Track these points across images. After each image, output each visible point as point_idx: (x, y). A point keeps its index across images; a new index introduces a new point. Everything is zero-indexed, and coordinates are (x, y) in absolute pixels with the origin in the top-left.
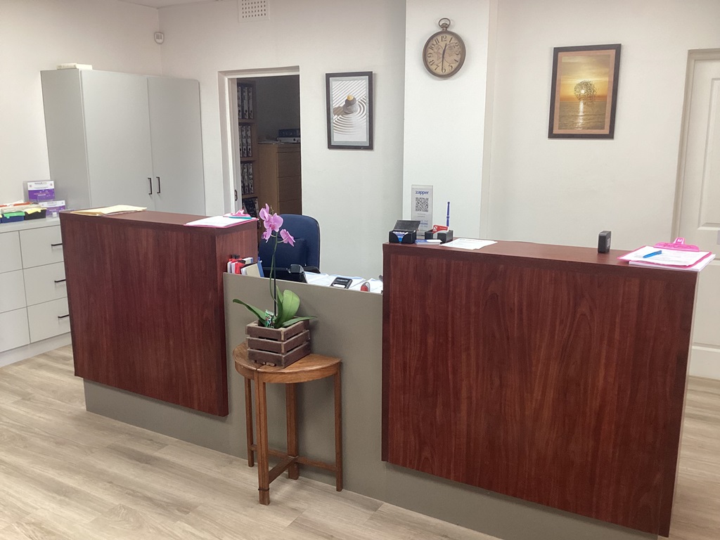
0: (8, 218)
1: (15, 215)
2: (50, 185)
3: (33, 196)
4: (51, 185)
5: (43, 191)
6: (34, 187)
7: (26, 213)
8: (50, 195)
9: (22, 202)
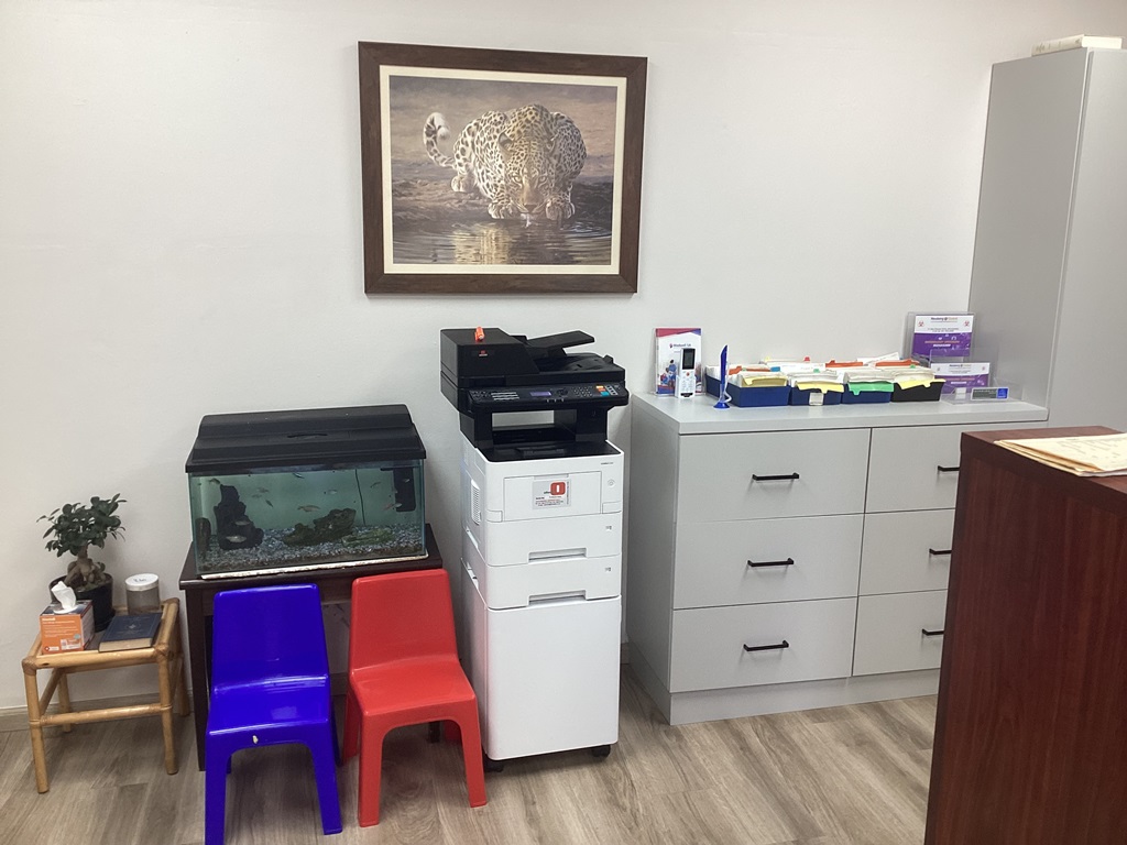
0: (857, 393)
1: (873, 388)
2: (963, 325)
3: (922, 348)
4: (967, 324)
5: (945, 338)
6: (927, 326)
7: (897, 386)
8: (960, 346)
9: (896, 358)
